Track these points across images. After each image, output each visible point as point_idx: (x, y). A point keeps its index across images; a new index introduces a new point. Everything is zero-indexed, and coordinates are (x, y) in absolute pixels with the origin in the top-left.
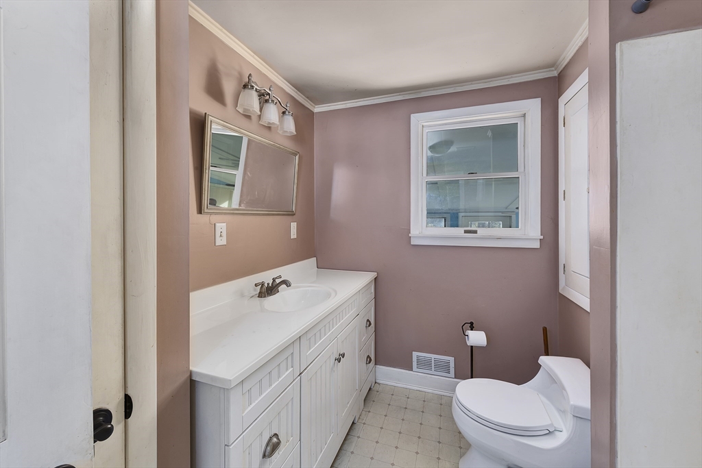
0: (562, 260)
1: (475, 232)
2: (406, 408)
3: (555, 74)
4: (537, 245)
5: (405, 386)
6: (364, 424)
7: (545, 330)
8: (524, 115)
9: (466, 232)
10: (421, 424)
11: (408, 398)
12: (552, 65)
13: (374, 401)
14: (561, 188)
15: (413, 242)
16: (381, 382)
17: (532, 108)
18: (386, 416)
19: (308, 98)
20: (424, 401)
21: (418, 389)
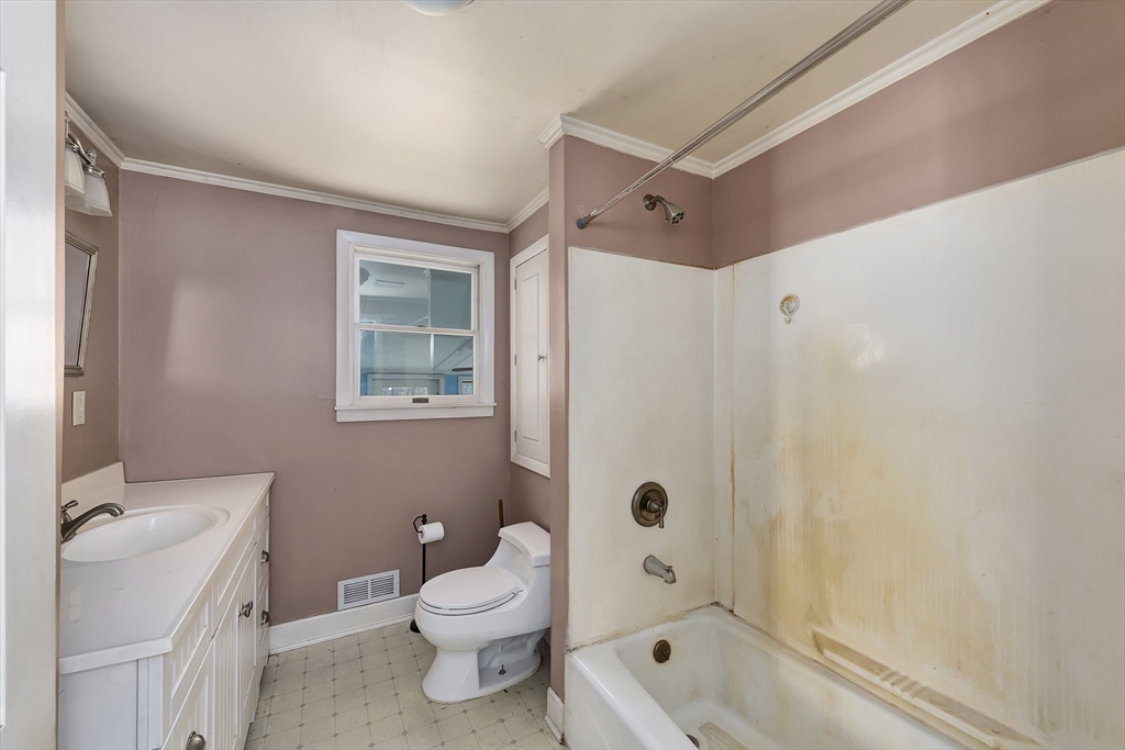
0: (513, 428)
1: (426, 401)
2: (334, 665)
3: (506, 231)
4: (490, 413)
5: (324, 639)
6: (269, 715)
7: (501, 502)
8: (478, 267)
9: (415, 401)
10: (362, 672)
11: (333, 651)
12: (504, 221)
13: (275, 681)
14: (513, 352)
15: (341, 418)
16: (280, 650)
17: (487, 260)
18: (304, 688)
19: (113, 140)
20: (359, 644)
21: (345, 634)
